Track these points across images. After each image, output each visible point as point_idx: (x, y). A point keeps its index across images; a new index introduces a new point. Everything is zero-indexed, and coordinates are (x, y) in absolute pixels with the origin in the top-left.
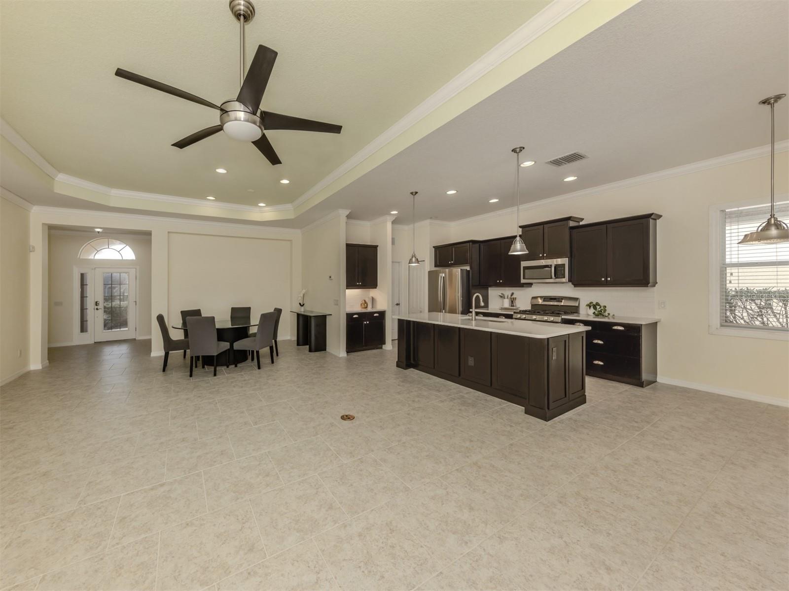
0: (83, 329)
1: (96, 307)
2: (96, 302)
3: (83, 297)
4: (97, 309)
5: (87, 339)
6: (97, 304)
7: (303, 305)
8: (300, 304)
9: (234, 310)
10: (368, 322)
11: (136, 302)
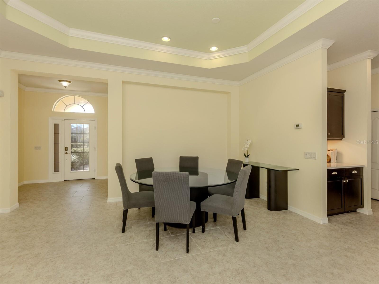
0: (56, 169)
1: (66, 152)
2: (66, 148)
3: (56, 143)
4: (66, 153)
5: (59, 178)
6: (66, 149)
7: (248, 156)
8: (245, 154)
9: (182, 159)
10: (347, 181)
11: (95, 148)
